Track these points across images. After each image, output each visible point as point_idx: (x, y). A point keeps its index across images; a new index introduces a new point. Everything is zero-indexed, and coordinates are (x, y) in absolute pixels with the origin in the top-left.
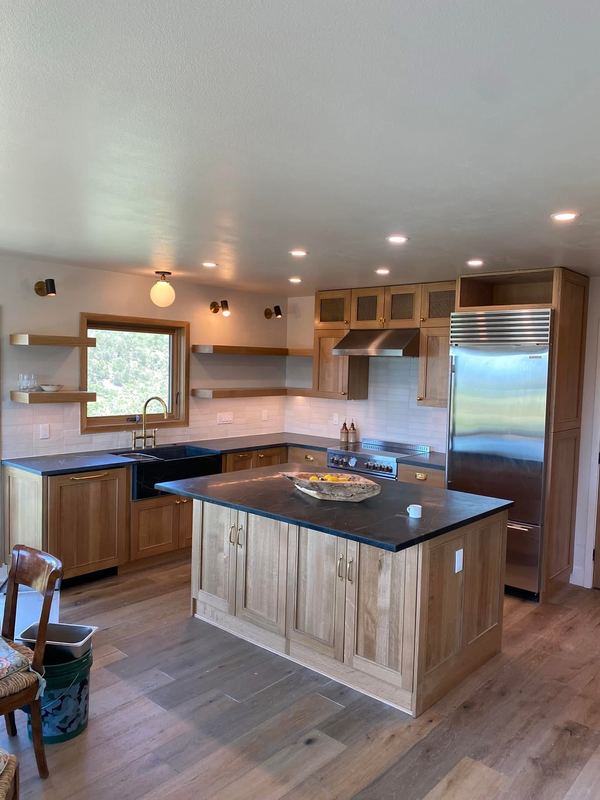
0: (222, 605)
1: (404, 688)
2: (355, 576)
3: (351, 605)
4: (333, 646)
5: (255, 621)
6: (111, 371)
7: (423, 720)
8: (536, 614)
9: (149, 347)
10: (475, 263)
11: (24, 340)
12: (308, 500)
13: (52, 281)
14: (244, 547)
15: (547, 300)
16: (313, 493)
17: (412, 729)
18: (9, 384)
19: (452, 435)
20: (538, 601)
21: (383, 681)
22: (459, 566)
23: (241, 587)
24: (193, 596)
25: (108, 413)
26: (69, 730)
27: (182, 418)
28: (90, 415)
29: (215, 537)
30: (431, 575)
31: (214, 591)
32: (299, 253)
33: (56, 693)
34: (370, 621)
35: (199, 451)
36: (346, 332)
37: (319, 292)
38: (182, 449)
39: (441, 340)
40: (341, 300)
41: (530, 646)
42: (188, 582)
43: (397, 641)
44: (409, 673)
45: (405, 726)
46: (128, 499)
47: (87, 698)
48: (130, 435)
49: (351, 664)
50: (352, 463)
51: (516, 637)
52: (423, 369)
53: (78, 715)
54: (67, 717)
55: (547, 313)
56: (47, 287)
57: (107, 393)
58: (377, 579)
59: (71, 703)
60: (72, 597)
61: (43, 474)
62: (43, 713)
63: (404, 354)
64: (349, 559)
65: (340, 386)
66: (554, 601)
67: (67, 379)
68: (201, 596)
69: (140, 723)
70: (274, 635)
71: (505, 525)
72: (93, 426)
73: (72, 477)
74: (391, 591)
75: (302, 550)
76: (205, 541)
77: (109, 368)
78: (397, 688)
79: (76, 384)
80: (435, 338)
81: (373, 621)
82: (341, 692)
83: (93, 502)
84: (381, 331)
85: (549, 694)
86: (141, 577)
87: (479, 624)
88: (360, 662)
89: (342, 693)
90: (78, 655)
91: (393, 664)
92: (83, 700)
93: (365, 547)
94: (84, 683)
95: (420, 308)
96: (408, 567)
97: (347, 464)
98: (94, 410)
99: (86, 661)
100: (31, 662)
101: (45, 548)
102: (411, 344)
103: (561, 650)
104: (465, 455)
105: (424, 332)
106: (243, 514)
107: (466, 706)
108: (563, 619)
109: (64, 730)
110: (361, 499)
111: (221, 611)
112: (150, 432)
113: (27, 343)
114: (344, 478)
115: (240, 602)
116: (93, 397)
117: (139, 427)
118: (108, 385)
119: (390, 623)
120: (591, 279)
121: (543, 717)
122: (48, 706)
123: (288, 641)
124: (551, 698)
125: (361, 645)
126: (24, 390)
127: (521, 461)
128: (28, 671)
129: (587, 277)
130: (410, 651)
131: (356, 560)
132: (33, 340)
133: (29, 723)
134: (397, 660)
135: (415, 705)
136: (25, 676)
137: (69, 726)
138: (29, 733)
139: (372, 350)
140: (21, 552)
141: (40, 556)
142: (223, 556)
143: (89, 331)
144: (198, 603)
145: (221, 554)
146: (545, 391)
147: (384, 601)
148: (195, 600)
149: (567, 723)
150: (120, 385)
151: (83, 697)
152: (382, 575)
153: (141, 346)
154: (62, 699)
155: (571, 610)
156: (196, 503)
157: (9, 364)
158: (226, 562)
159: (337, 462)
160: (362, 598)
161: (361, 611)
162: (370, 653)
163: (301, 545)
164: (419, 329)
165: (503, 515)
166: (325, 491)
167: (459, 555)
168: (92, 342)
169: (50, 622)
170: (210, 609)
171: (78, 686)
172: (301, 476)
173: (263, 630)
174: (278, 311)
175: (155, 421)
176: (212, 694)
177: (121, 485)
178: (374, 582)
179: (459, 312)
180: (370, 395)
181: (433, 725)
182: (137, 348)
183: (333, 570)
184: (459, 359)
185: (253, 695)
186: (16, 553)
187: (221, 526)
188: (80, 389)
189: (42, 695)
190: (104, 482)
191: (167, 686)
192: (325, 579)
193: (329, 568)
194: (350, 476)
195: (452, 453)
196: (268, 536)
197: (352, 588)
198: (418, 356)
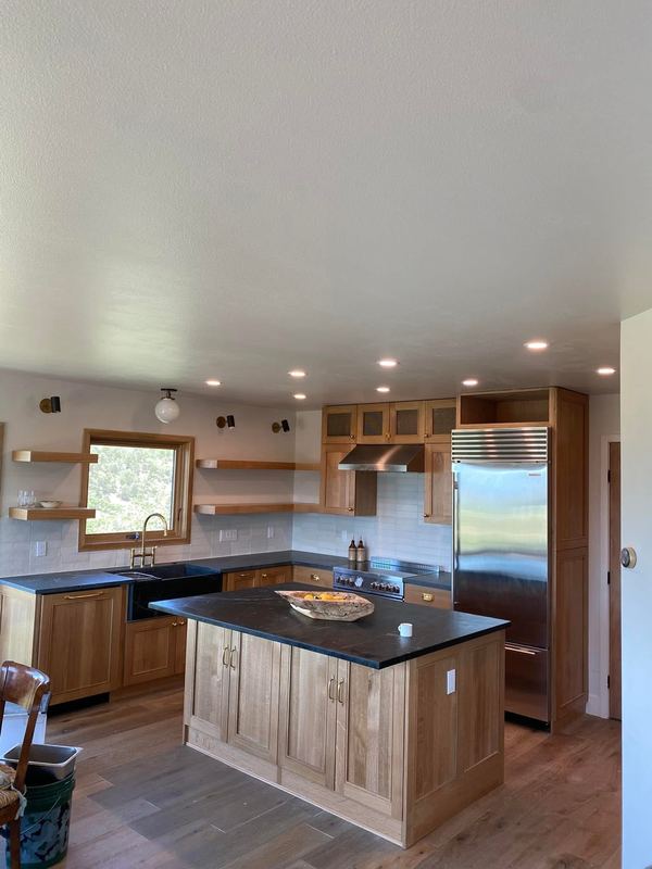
0: (213, 731)
1: (394, 816)
2: (347, 697)
3: (342, 728)
4: (324, 774)
5: (246, 747)
6: (118, 484)
7: (412, 852)
8: (545, 745)
9: (161, 458)
10: (471, 383)
11: (26, 457)
12: (302, 619)
13: (57, 399)
14: (237, 670)
15: (543, 418)
16: (306, 612)
17: (401, 860)
18: (9, 500)
19: (457, 554)
20: (549, 732)
21: (375, 811)
22: (451, 688)
23: (233, 712)
24: (186, 723)
25: (110, 530)
26: (47, 858)
27: (184, 536)
28: (89, 531)
29: (209, 659)
30: (421, 694)
31: (206, 716)
32: (298, 374)
33: (37, 816)
34: (360, 746)
35: (198, 570)
36: (353, 447)
37: (327, 407)
38: (180, 568)
39: (445, 455)
40: (348, 416)
41: (535, 778)
42: (181, 710)
43: (386, 765)
44: (398, 799)
45: (394, 858)
46: (122, 620)
47: (68, 824)
48: (129, 553)
49: (342, 793)
50: (359, 582)
51: (520, 769)
52: (429, 484)
53: (58, 842)
54: (46, 843)
55: (544, 431)
56: (52, 405)
57: (113, 508)
58: (367, 700)
59: (51, 828)
60: (59, 724)
61: (37, 593)
62: (22, 838)
63: (408, 470)
64: (340, 680)
65: (347, 504)
66: (567, 731)
67: (67, 494)
68: (192, 721)
69: (120, 853)
70: (263, 762)
71: (502, 646)
72: (91, 543)
73: (66, 596)
74: (381, 712)
75: (294, 671)
76: (199, 663)
77: (117, 480)
78: (388, 817)
79: (77, 501)
80: (439, 453)
81: (364, 745)
82: (332, 822)
83: (87, 624)
84: (390, 446)
85: (548, 826)
86: (133, 704)
87: (477, 750)
88: (351, 790)
89: (332, 824)
90: (61, 776)
91: (383, 790)
92: (64, 825)
93: (356, 666)
94: (66, 807)
95: (424, 424)
96: (396, 687)
97: (353, 584)
98: (93, 527)
99: (68, 785)
100: (13, 781)
101: (35, 665)
102: (416, 459)
103: (566, 782)
104: (471, 575)
105: (427, 447)
106: (236, 634)
107: (461, 839)
108: (574, 750)
109: (42, 857)
110: (354, 618)
111: (213, 738)
112: (149, 550)
113: (29, 460)
114: (340, 597)
115: (232, 729)
116: (92, 514)
117: (138, 545)
118: (114, 500)
119: (380, 746)
120: (591, 397)
121: (538, 849)
122: (27, 830)
123: (280, 768)
124: (549, 831)
125: (352, 771)
126: (23, 507)
127: (526, 581)
128: (10, 789)
129: (586, 396)
130: (399, 776)
131: (346, 681)
132: (35, 457)
133: (8, 849)
134: (387, 785)
135: (405, 834)
136: (7, 794)
137: (48, 853)
138: (7, 860)
139: (380, 465)
140: (10, 669)
141: (28, 672)
142: (216, 679)
143: (92, 446)
144: (190, 730)
145: (215, 677)
146: (545, 508)
147: (373, 723)
148: (186, 726)
149: (563, 855)
150: (127, 500)
151: (64, 822)
152: (372, 696)
153: (152, 457)
154: (42, 823)
155: (582, 740)
156: (191, 623)
157: (10, 479)
158: (219, 686)
159: (343, 582)
160: (352, 719)
161: (352, 733)
162: (361, 780)
163: (294, 667)
164: (423, 445)
165: (500, 635)
166: (319, 609)
167: (451, 675)
168: (95, 459)
169: (33, 743)
170: (202, 736)
171: (59, 810)
172: (295, 595)
173: (255, 758)
174: (286, 426)
175: (155, 539)
176: (198, 824)
177: (116, 605)
178: (365, 703)
179: (460, 430)
180: (379, 512)
181: (424, 856)
182: (148, 460)
183: (325, 692)
184: (462, 477)
185: (239, 826)
186: (5, 669)
187: (215, 648)
188: (80, 506)
189: (22, 815)
190: (99, 601)
191: (153, 815)
192: (317, 700)
193: (321, 690)
194: (346, 595)
195: (457, 572)
196: (261, 657)
197: (343, 710)
198: (423, 472)
